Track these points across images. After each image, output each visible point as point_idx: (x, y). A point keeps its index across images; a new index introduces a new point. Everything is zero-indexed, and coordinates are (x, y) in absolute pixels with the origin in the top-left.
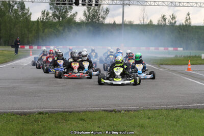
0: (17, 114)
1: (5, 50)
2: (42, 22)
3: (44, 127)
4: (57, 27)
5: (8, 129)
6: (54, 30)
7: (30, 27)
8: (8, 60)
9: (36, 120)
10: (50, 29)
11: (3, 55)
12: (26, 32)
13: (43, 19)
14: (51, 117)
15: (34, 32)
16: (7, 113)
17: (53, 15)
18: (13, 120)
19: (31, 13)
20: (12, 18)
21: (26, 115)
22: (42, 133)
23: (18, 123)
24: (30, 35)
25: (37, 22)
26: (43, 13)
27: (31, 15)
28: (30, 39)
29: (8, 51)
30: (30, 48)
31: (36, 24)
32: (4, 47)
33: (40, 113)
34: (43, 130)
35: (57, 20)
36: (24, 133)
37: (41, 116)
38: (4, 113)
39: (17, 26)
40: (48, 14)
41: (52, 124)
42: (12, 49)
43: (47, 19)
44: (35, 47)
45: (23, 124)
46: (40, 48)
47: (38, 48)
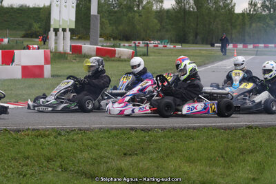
0: (220, 128)
1: (203, 50)
2: (249, 14)
3: (254, 144)
4: (267, 20)
5: (210, 147)
6: (264, 24)
7: (233, 21)
8: (207, 62)
9: (244, 136)
10: (259, 24)
11: (201, 56)
12: (229, 27)
13: (250, 11)
14: (263, 132)
15: (238, 27)
16: (208, 128)
17: (262, 6)
18: (215, 136)
19: (235, 4)
20: (212, 9)
21: (231, 130)
22: (253, 152)
23: (222, 140)
24: (234, 31)
25: (243, 14)
26: (250, 4)
27: (234, 6)
28: (233, 36)
29: (206, 50)
30: (234, 47)
31: (241, 17)
32: (202, 45)
33: (249, 127)
34: (252, 148)
35: (267, 12)
36: (230, 152)
37: (250, 130)
38: (204, 127)
39: (217, 20)
40: (255, 5)
41: (264, 141)
42: (213, 48)
43: (254, 10)
44: (240, 46)
45: (229, 140)
46: (246, 47)
47: (244, 47)
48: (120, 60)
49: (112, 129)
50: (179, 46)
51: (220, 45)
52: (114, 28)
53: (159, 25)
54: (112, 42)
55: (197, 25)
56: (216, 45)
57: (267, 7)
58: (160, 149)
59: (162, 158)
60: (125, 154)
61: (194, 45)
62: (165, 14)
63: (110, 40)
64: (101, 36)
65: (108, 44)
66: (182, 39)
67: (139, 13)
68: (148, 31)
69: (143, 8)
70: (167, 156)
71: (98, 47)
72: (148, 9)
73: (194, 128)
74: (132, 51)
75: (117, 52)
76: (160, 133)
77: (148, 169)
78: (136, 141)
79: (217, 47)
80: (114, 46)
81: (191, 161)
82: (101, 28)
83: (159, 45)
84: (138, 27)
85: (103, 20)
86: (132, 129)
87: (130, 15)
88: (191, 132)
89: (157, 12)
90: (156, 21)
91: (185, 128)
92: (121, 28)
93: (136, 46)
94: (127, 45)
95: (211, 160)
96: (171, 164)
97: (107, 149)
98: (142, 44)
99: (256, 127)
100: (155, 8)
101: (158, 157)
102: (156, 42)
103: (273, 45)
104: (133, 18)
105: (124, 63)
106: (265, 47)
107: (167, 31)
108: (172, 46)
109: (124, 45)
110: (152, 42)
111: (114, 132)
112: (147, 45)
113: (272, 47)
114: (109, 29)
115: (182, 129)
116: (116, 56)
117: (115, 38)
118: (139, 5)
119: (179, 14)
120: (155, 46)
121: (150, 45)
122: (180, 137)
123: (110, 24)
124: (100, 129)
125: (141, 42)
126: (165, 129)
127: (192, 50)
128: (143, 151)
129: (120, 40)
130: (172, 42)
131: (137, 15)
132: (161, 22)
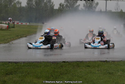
3: (66, 70)
5: (46, 71)
7: (53, 12)
13: (60, 8)
17: (66, 6)
19: (54, 5)
23: (52, 68)
26: (60, 5)
31: (57, 11)
35: (68, 9)
37: (64, 63)
40: (63, 6)
50: (28, 24)
53: (19, 14)
56: (45, 23)
57: (68, 6)
60: (7, 74)
67: (10, 8)
69: (12, 6)
74: (7, 25)
83: (19, 23)
87: (7, 9)
93: (9, 23)
94: (4, 23)
99: (67, 62)
100: (17, 6)
102: (18, 22)
105: (4, 31)
108: (25, 24)
109: (3, 23)
110: (16, 22)
112: (14, 23)
120: (17, 24)
130: (25, 22)
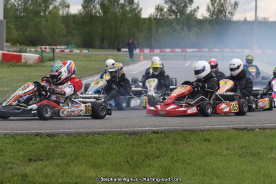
0: (126, 133)
1: (109, 55)
2: (155, 19)
3: (159, 149)
4: (174, 25)
5: (115, 152)
6: (171, 29)
7: (140, 26)
9: (150, 141)
10: (165, 29)
12: (136, 32)
13: (157, 15)
14: (168, 137)
15: (145, 32)
16: (113, 133)
17: (168, 10)
18: (120, 141)
19: (141, 9)
20: (119, 14)
21: (136, 135)
22: (157, 157)
23: (127, 145)
24: (141, 36)
25: (149, 19)
26: (157, 9)
27: (141, 10)
28: (140, 41)
29: (113, 55)
30: (140, 51)
31: (147, 22)
32: (109, 50)
33: (154, 132)
34: (158, 153)
35: (174, 16)
36: (135, 157)
37: (156, 135)
38: (110, 132)
39: (124, 24)
40: (162, 10)
41: (169, 146)
42: (119, 53)
43: (161, 15)
44: (147, 51)
45: (134, 145)
46: (153, 52)
47: (150, 51)
48: (26, 65)
49: (17, 134)
50: (85, 51)
51: (127, 50)
52: (21, 33)
53: (66, 30)
54: (18, 47)
55: (104, 30)
56: (122, 50)
57: (173, 11)
58: (65, 154)
59: (67, 164)
60: (30, 160)
61: (101, 50)
62: (72, 19)
63: (16, 45)
64: (7, 41)
65: (15, 49)
66: (88, 44)
67: (45, 18)
68: (55, 37)
69: (50, 13)
70: (72, 161)
71: (4, 52)
72: (54, 14)
73: (100, 134)
74: (38, 56)
75: (23, 57)
76: (66, 138)
77: (53, 175)
78: (41, 146)
79: (124, 51)
80: (20, 52)
81: (96, 166)
82: (8, 33)
83: (66, 50)
84: (44, 32)
85: (10, 25)
86: (37, 135)
87: (36, 20)
88: (97, 138)
89: (63, 17)
90: (62, 26)
91: (90, 133)
92: (27, 33)
93: (42, 51)
94: (33, 50)
95: (116, 165)
96: (76, 170)
97: (12, 154)
98: (48, 49)
99: (162, 132)
100: (61, 13)
101: (62, 162)
102: (63, 47)
103: (179, 50)
104: (40, 23)
105: (30, 68)
106: (172, 52)
107: (73, 36)
108: (78, 51)
109: (30, 51)
110: (59, 47)
111: (19, 138)
112: (53, 50)
113: (178, 52)
114: (16, 34)
115: (88, 134)
116: (23, 61)
117: (21, 44)
118: (45, 10)
119: (86, 20)
120: (61, 51)
121: (57, 50)
122: (86, 142)
123: (16, 29)
124: (5, 134)
125: (48, 47)
126: (70, 134)
127: (98, 55)
128: (48, 157)
129: (26, 45)
130: (78, 47)
131: (43, 19)
132: (67, 27)
